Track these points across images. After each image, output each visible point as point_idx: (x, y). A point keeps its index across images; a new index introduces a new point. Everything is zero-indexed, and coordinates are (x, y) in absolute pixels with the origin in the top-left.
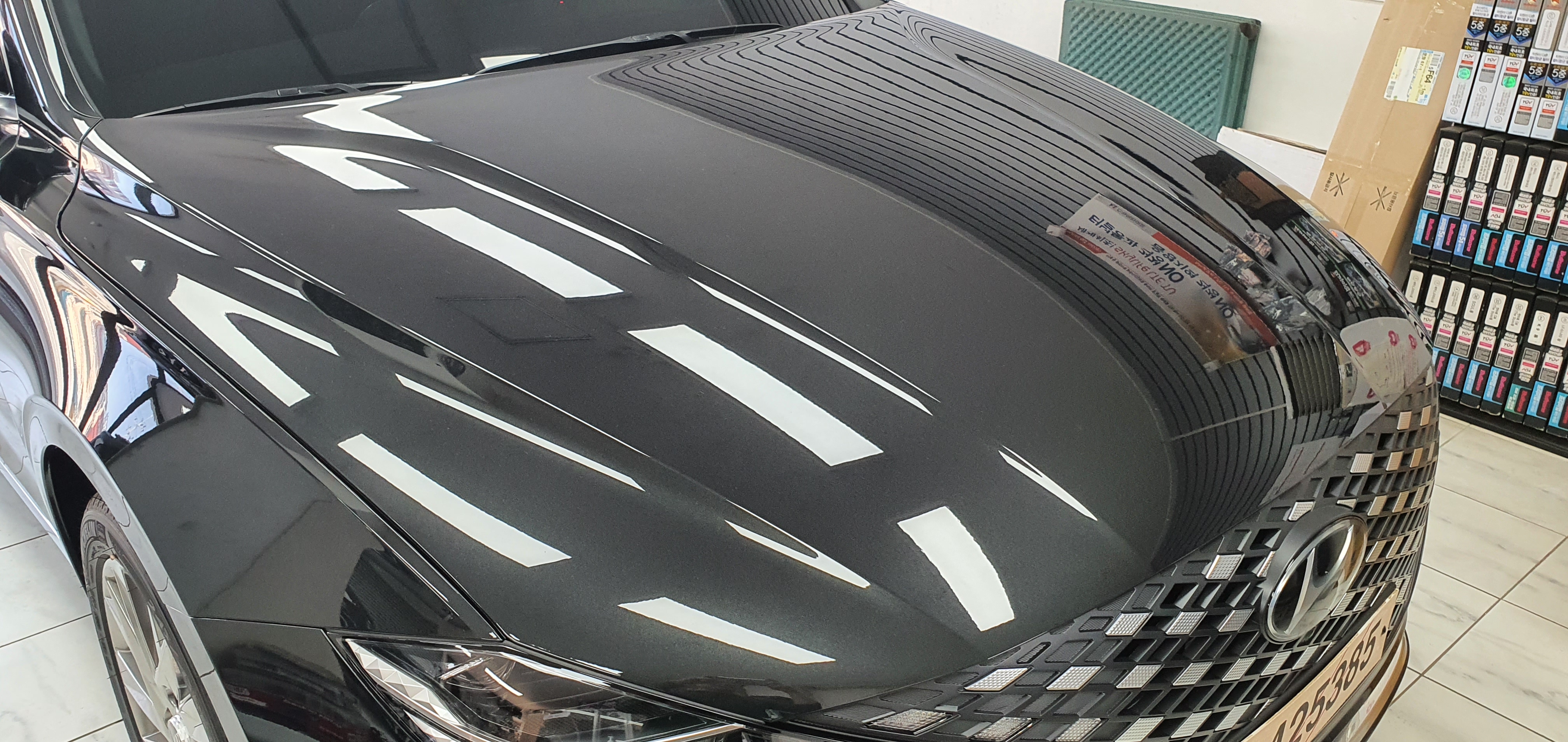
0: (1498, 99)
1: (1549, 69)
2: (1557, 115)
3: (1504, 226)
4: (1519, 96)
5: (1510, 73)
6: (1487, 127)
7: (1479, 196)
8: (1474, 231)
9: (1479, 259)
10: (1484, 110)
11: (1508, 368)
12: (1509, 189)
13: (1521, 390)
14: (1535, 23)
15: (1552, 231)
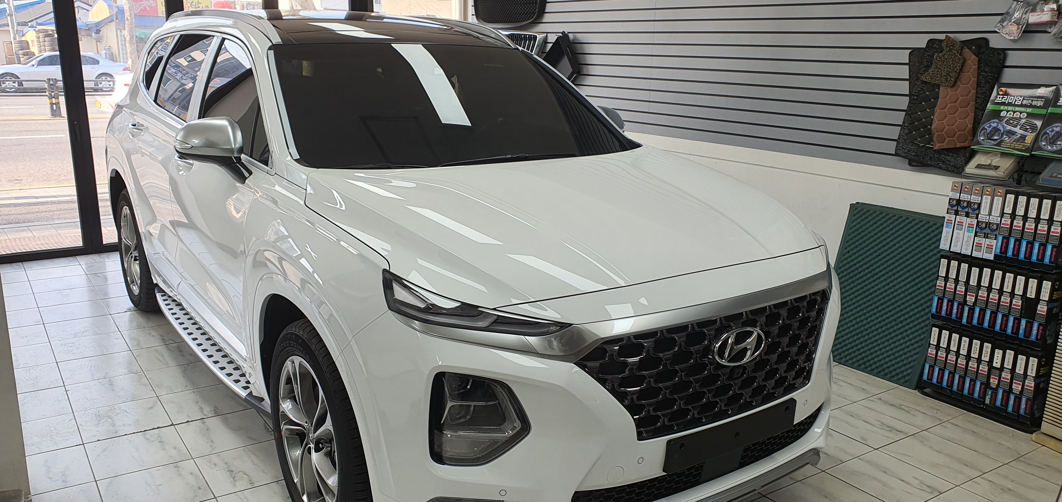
0: (965, 239)
1: (988, 224)
2: (994, 247)
3: (975, 303)
4: (976, 238)
5: (970, 226)
6: (962, 253)
7: (961, 288)
8: (960, 307)
9: (964, 321)
10: (959, 244)
11: (985, 380)
12: (976, 285)
13: (992, 393)
14: (979, 202)
15: (998, 307)
